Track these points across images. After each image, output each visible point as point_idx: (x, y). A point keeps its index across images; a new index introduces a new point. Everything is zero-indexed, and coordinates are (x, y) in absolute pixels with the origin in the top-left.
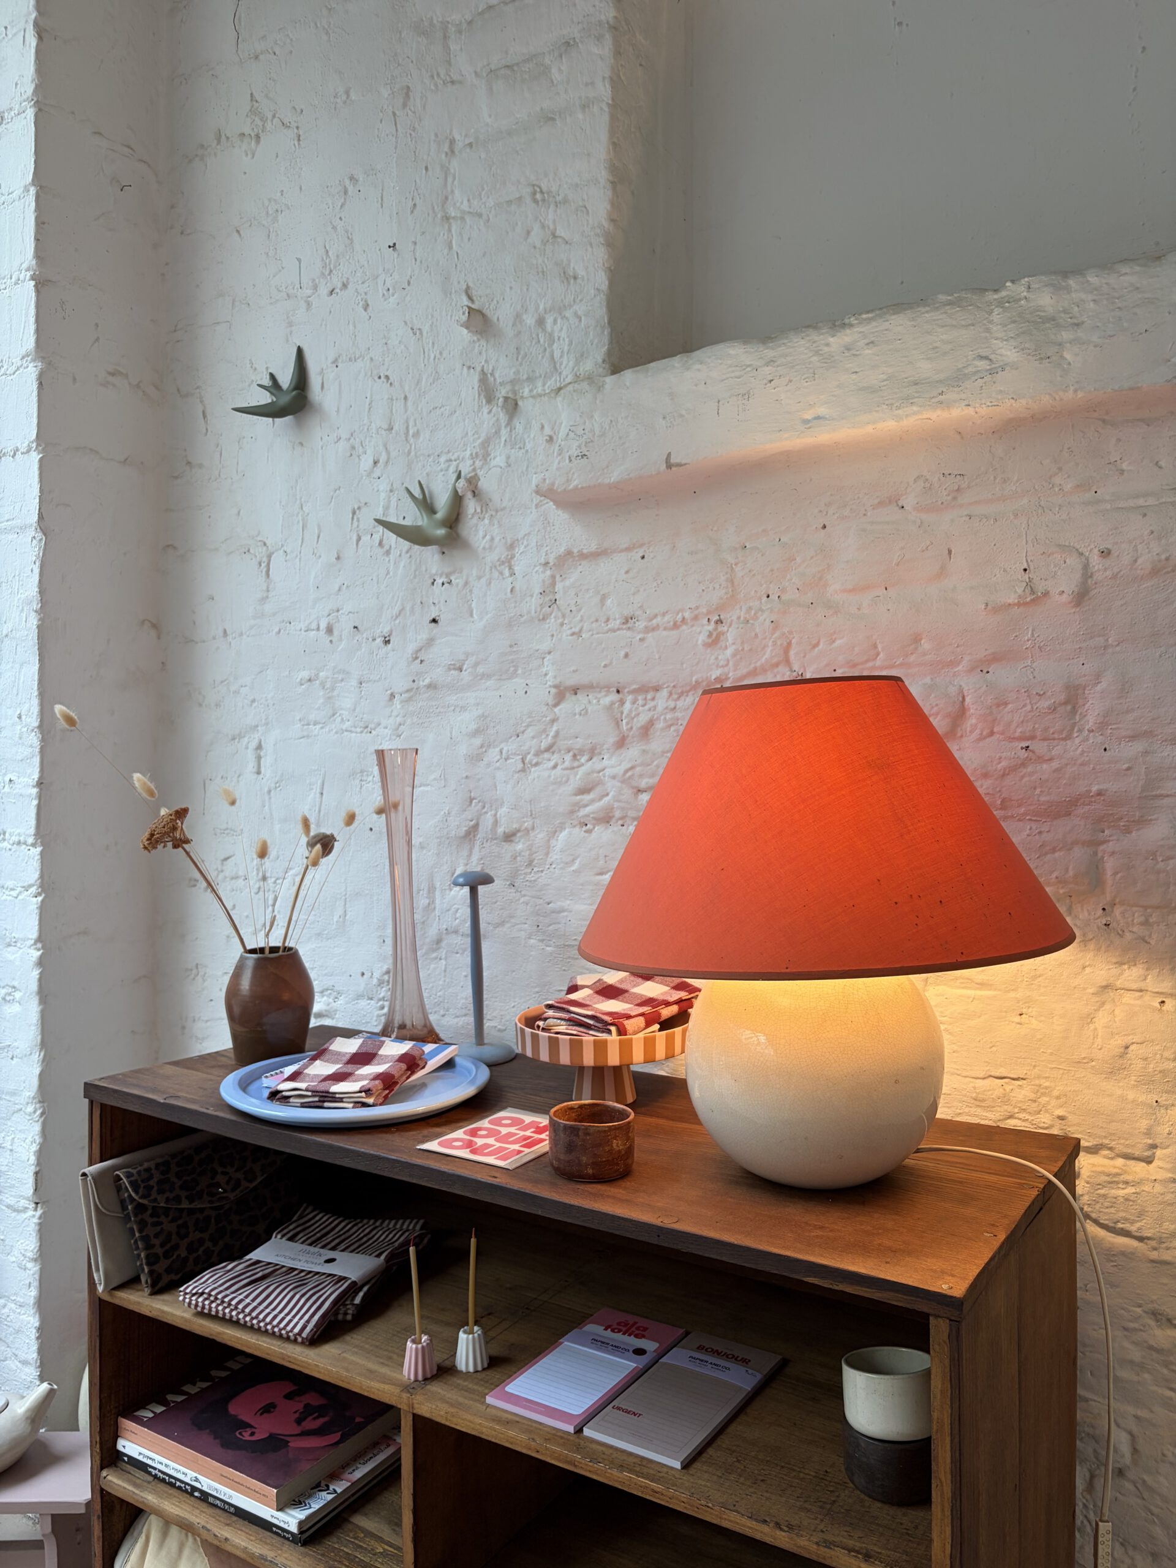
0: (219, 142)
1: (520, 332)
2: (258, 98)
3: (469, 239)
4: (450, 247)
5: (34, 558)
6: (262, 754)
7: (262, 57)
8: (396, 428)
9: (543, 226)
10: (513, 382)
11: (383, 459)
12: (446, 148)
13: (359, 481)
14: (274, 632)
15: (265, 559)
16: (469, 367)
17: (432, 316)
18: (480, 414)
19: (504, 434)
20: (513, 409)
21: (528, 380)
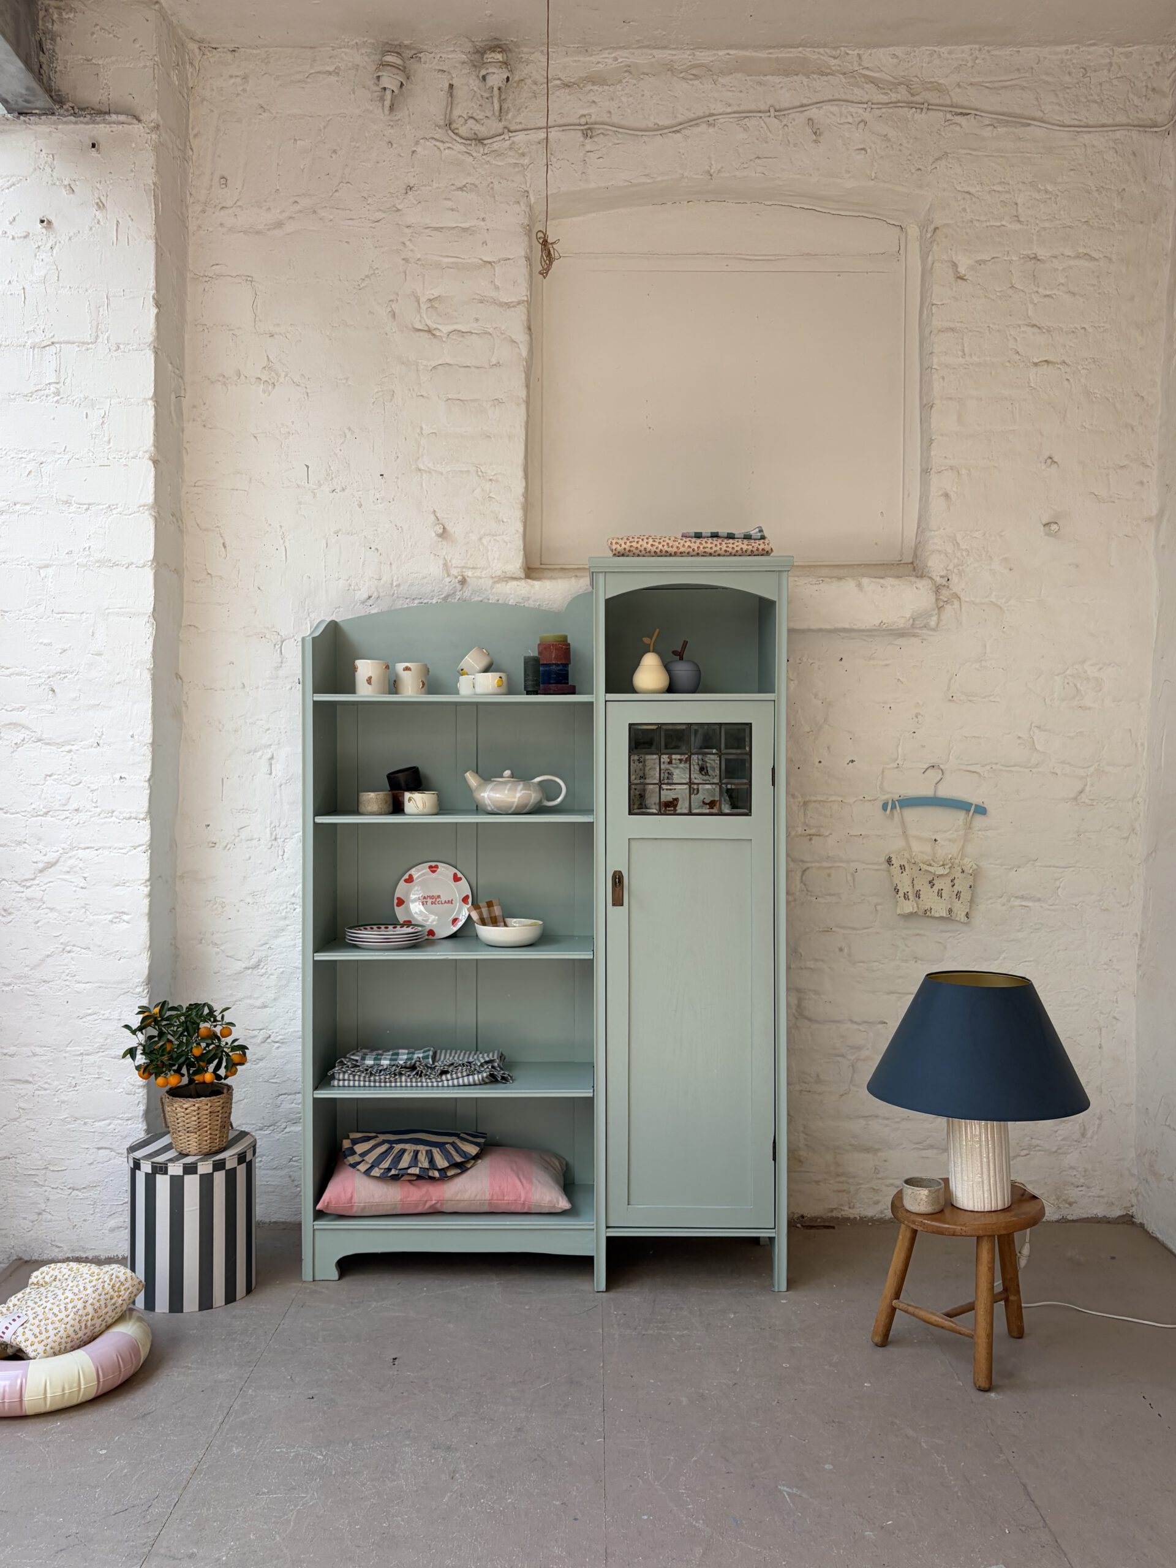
0: (240, 377)
1: (468, 543)
2: (272, 360)
3: (435, 485)
4: (422, 486)
5: (148, 635)
6: (273, 762)
7: (276, 336)
8: (384, 579)
9: (483, 490)
10: (463, 567)
11: (375, 595)
12: (418, 430)
13: (355, 604)
14: (287, 688)
15: (279, 643)
16: (435, 555)
17: (410, 522)
18: (443, 582)
19: (458, 595)
20: (463, 582)
21: (473, 568)
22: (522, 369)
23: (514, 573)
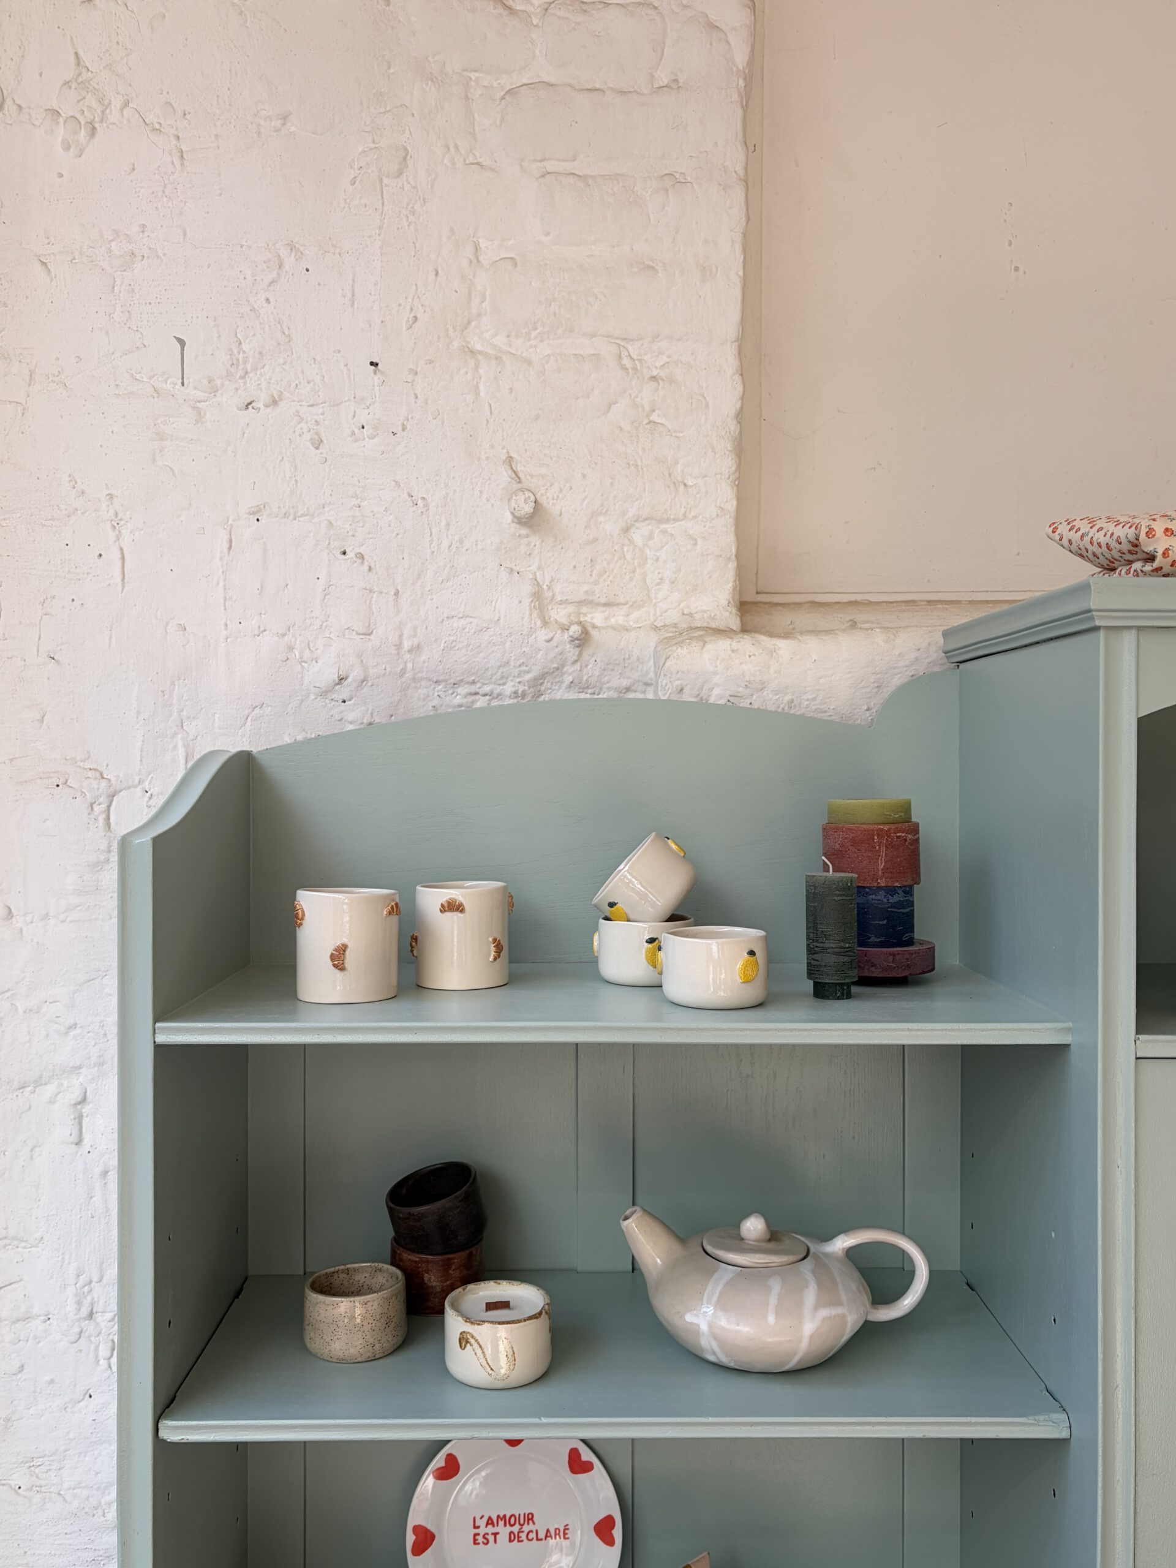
1: (595, 540)
2: (89, 63)
3: (511, 390)
4: (477, 394)
6: (86, 1111)
8: (379, 633)
9: (634, 404)
10: (581, 603)
11: (356, 674)
12: (469, 252)
13: (302, 701)
15: (103, 799)
16: (512, 570)
17: (447, 485)
18: (531, 640)
19: (571, 673)
20: (583, 640)
21: (605, 605)
22: (735, 97)
23: (713, 618)
